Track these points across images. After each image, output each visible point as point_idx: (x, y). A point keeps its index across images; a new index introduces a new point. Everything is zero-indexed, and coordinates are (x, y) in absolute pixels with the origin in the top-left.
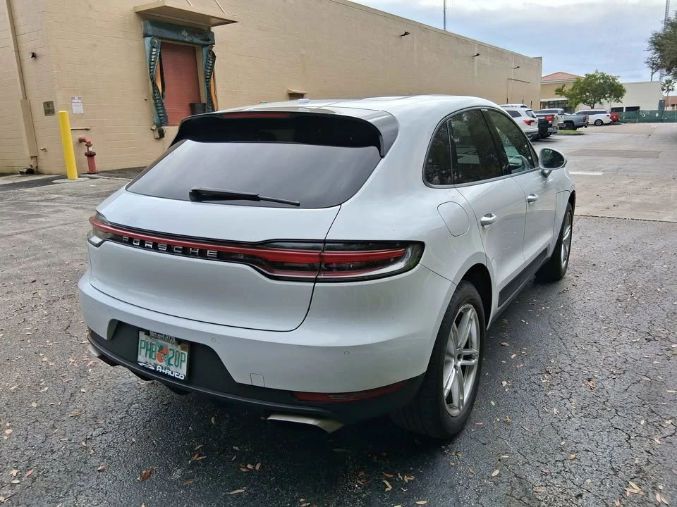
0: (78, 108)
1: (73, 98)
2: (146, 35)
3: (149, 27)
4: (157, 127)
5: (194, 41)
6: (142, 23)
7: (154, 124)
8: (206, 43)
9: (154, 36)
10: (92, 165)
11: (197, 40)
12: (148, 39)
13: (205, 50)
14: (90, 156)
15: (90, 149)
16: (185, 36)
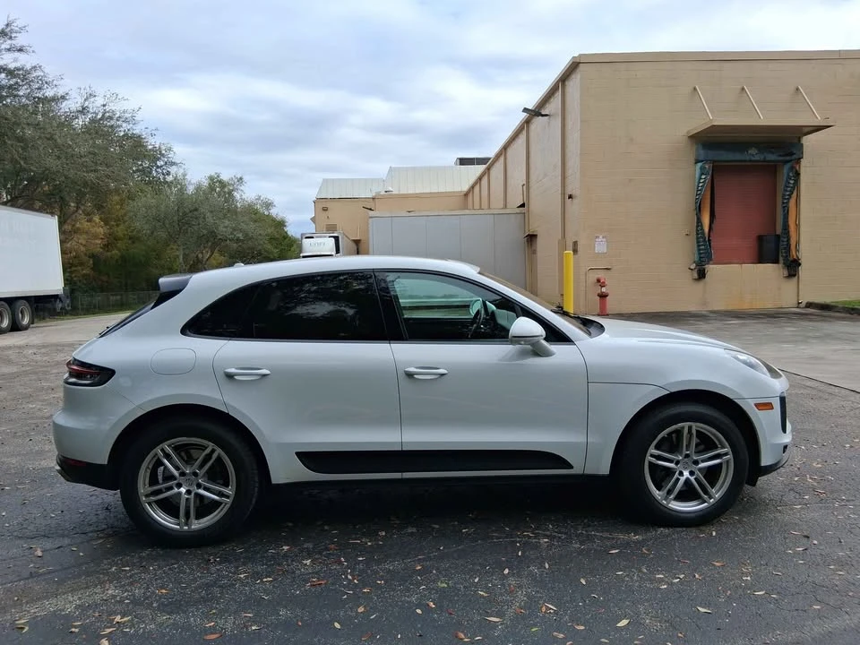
0: (601, 246)
1: (597, 237)
2: (697, 162)
3: (702, 152)
4: (697, 265)
5: (768, 159)
6: (694, 148)
7: (695, 262)
8: (788, 158)
9: (707, 161)
10: (603, 306)
11: (771, 157)
12: (700, 164)
13: (786, 168)
14: (603, 296)
15: (604, 290)
16: (754, 154)
